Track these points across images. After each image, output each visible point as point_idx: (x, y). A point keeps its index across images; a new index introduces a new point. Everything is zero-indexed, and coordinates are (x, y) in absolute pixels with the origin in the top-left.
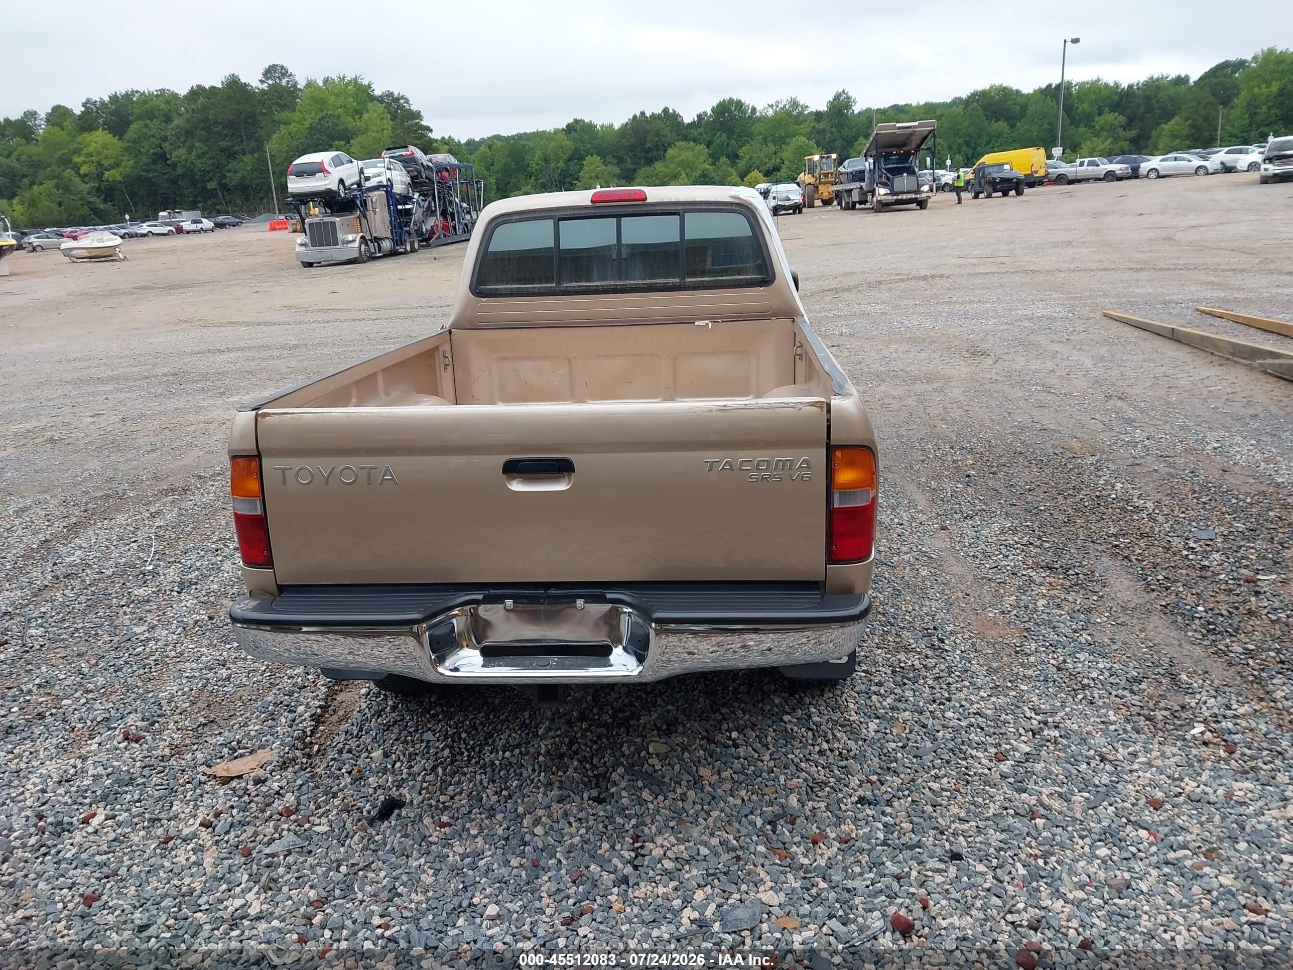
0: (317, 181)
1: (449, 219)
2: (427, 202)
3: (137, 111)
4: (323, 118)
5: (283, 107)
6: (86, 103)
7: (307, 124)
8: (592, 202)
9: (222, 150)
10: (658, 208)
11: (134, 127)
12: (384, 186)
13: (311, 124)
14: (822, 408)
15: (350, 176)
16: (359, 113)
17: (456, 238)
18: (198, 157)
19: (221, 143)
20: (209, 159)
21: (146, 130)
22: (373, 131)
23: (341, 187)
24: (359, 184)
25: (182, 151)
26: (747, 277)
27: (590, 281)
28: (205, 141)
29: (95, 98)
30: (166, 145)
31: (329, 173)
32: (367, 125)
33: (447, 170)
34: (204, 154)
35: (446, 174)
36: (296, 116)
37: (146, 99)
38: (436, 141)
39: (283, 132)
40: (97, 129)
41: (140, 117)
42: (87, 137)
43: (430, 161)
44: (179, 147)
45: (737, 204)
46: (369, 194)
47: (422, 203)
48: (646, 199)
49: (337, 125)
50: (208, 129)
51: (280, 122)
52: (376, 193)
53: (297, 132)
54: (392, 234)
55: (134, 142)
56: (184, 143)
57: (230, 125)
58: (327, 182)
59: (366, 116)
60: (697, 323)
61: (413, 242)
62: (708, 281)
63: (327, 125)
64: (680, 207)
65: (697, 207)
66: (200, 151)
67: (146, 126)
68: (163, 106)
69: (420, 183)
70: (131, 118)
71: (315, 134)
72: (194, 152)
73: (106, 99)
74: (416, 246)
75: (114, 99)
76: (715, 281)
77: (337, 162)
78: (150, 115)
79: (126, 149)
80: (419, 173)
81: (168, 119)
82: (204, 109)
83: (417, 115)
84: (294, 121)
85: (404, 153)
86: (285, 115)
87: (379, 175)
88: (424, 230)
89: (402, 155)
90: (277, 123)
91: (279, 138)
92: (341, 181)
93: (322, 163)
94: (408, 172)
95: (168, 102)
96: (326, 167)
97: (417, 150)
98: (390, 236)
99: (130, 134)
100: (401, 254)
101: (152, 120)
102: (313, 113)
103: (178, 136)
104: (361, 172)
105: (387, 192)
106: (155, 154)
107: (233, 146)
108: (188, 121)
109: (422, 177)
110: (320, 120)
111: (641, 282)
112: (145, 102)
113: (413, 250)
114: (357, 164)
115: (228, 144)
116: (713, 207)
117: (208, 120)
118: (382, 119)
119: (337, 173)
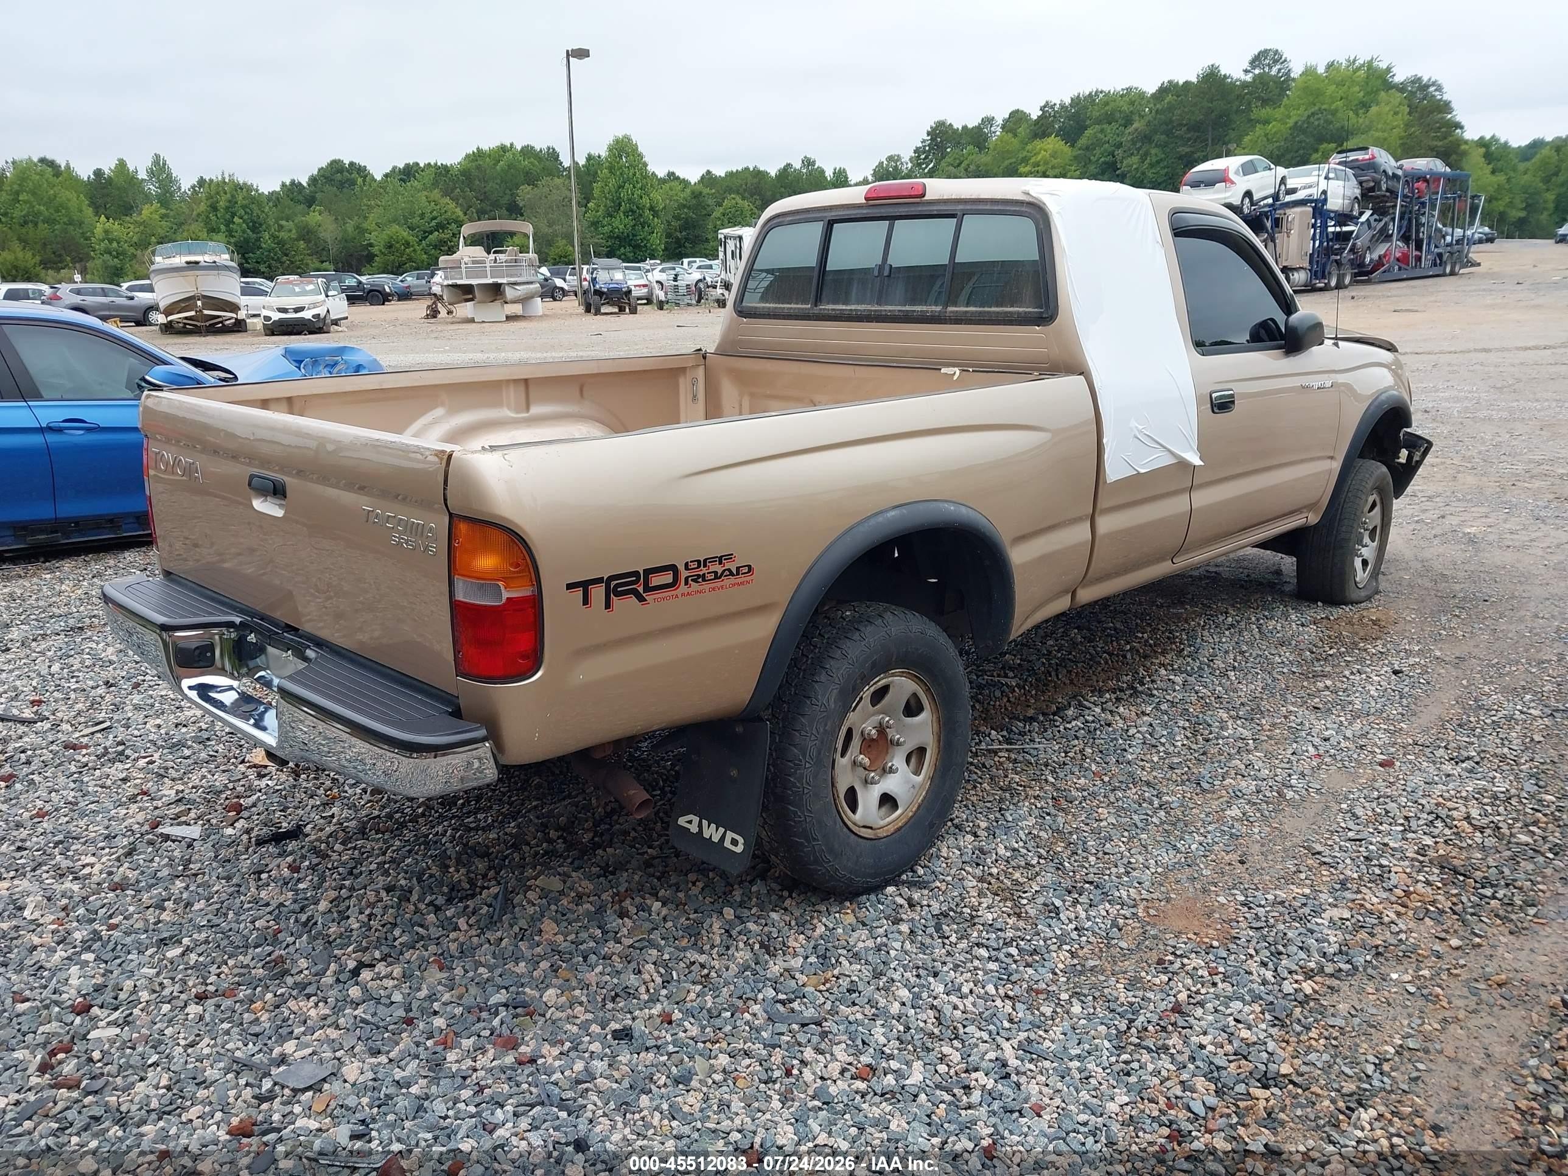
0: (1214, 193)
1: (1413, 245)
2: (1382, 223)
3: (1096, 114)
4: (1313, 114)
5: (1265, 102)
6: (1045, 107)
7: (1291, 122)
8: (866, 199)
9: (1180, 158)
10: (935, 208)
11: (1088, 132)
12: (1311, 201)
13: (1296, 123)
14: (441, 459)
15: (1262, 188)
16: (1365, 106)
17: (1418, 272)
18: (1152, 165)
19: (1180, 149)
20: (1164, 168)
21: (1100, 135)
22: (1377, 130)
23: (1247, 200)
24: (1276, 197)
25: (1135, 159)
26: (1021, 310)
27: (845, 303)
28: (1163, 146)
29: (1056, 100)
30: (1119, 153)
31: (1232, 183)
32: (1371, 122)
33: (1426, 181)
34: (1158, 162)
35: (1422, 185)
36: (1279, 113)
37: (1109, 99)
38: (1466, 142)
39: (1257, 134)
40: (1050, 135)
41: (1098, 122)
42: (1038, 144)
43: (1401, 167)
44: (1132, 154)
45: (1030, 204)
46: (1288, 211)
47: (1373, 224)
48: (923, 195)
49: (1331, 122)
50: (1168, 133)
51: (1258, 122)
52: (1298, 210)
53: (1276, 133)
54: (1311, 262)
55: (1087, 148)
56: (1138, 150)
57: (1196, 127)
58: (1228, 194)
59: (1374, 109)
60: (943, 370)
61: (1344, 275)
62: (972, 313)
63: (1316, 123)
64: (961, 207)
65: (980, 207)
66: (1154, 159)
67: (1102, 131)
68: (1125, 108)
69: (1378, 197)
70: (1088, 122)
71: (1298, 135)
72: (1148, 161)
73: (1068, 101)
74: (1347, 280)
75: (1076, 101)
76: (980, 312)
77: (1248, 169)
78: (1109, 119)
79: (1076, 158)
80: (1378, 183)
81: (1128, 122)
82: (1171, 108)
83: (1446, 107)
84: (1275, 120)
85: (1360, 158)
86: (1265, 112)
87: (1310, 187)
88: (1368, 260)
89: (1357, 160)
90: (1252, 123)
91: (1251, 141)
92: (1248, 194)
93: (1226, 171)
94: (1361, 183)
95: (1132, 103)
96: (1232, 176)
97: (1383, 153)
98: (1306, 265)
99: (1083, 141)
100: (1321, 290)
101: (1110, 124)
102: (1302, 108)
103: (1133, 142)
104: (1283, 181)
105: (1314, 208)
106: (1105, 163)
107: (1193, 153)
108: (1149, 124)
109: (1380, 189)
110: (1309, 117)
111: (899, 308)
112: (1107, 104)
113: (1339, 286)
114: (1281, 171)
115: (1188, 150)
116: (1000, 207)
117: (1171, 121)
118: (1396, 113)
119: (1243, 184)
